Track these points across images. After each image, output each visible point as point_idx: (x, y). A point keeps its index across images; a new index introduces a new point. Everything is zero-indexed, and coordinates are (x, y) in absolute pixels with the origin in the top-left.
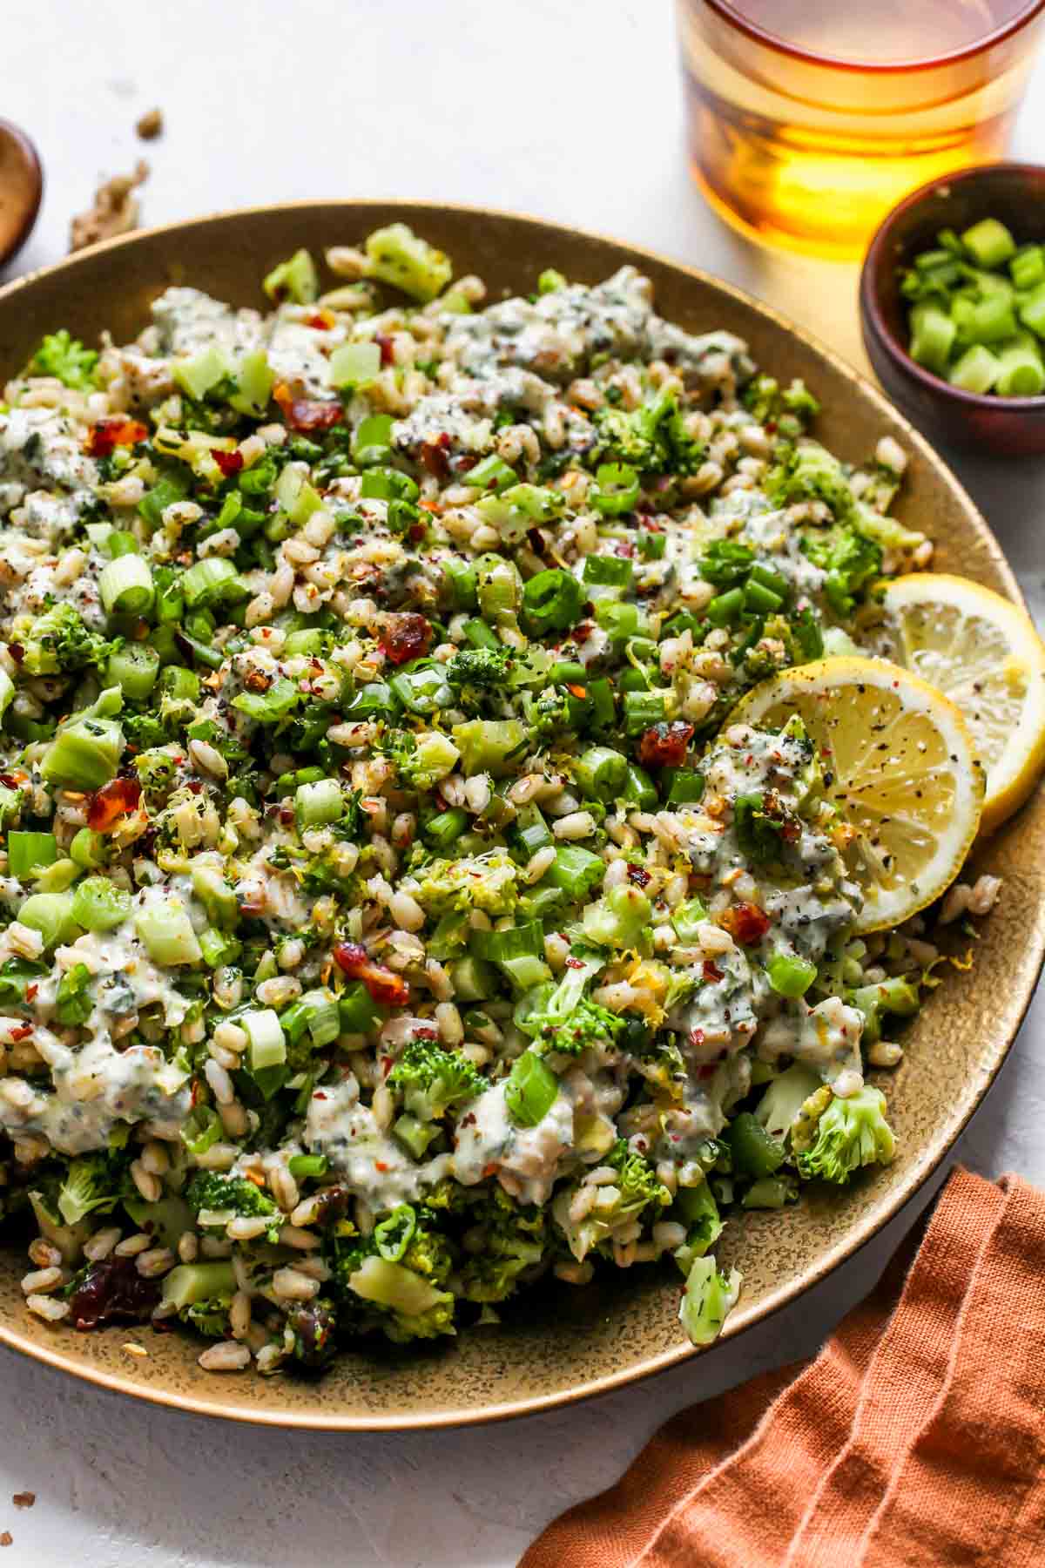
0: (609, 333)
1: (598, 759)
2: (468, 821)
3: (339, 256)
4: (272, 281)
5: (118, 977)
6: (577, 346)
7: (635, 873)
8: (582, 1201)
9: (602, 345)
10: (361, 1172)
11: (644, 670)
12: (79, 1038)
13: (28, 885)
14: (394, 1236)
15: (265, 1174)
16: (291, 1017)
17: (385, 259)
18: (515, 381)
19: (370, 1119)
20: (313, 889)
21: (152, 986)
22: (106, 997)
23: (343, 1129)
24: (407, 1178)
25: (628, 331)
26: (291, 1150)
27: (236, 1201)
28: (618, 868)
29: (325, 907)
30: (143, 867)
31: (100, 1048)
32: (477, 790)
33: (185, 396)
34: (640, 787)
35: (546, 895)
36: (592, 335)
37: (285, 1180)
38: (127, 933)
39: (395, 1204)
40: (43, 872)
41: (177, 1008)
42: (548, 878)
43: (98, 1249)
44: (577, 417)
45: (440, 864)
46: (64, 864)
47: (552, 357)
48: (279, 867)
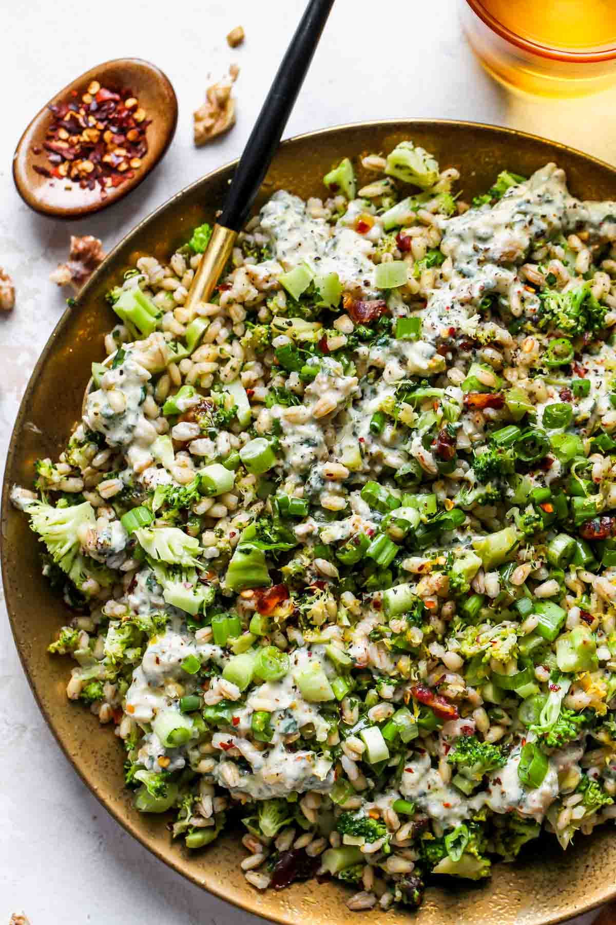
0: (544, 226)
1: (560, 544)
2: (486, 600)
3: (371, 161)
4: (330, 178)
5: (287, 713)
6: (526, 243)
7: (586, 617)
8: (565, 817)
9: (540, 235)
10: (436, 810)
11: (583, 484)
12: (266, 748)
13: (227, 650)
14: (457, 843)
15: (379, 811)
16: (390, 729)
17: (398, 167)
18: (490, 275)
19: (439, 777)
20: (397, 652)
21: (306, 715)
22: (280, 726)
23: (423, 787)
24: (462, 809)
25: (556, 222)
26: (393, 796)
27: (365, 831)
28: (574, 613)
29: (405, 663)
30: (294, 634)
31: (278, 755)
32: (491, 582)
33: (288, 296)
34: (584, 556)
35: (535, 642)
36: (533, 230)
37: (391, 816)
38: (289, 682)
39: (458, 825)
40: (234, 641)
41: (323, 728)
42: (536, 632)
43: (283, 845)
44: (530, 294)
45: (471, 630)
46: (247, 636)
47: (512, 253)
48: (375, 637)
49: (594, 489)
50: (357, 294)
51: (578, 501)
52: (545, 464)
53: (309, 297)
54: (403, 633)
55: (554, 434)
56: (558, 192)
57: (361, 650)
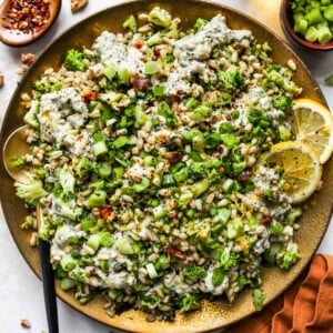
0: (217, 42)
1: (228, 183)
2: (196, 210)
3: (142, 16)
4: (125, 24)
6: (210, 50)
7: (239, 213)
9: (216, 46)
10: (178, 291)
11: (237, 157)
12: (107, 273)
13: (89, 233)
14: (188, 302)
15: (155, 292)
16: (158, 265)
17: (154, 18)
18: (194, 66)
19: (179, 279)
20: (159, 234)
21: (122, 260)
22: (112, 265)
23: (173, 283)
24: (190, 290)
25: (222, 40)
26: (161, 286)
27: (149, 300)
28: (234, 212)
29: (163, 238)
31: (111, 276)
32: (198, 204)
34: (238, 187)
36: (213, 44)
37: (161, 294)
38: (114, 246)
39: (188, 295)
40: (92, 230)
41: (130, 264)
43: (119, 300)
44: (212, 73)
46: (96, 228)
47: (203, 56)
48: (150, 227)
49: (242, 159)
50: (137, 77)
51: (235, 165)
52: (221, 150)
53: (116, 79)
54: (161, 227)
55: (224, 137)
56: (223, 26)
57: (144, 233)
